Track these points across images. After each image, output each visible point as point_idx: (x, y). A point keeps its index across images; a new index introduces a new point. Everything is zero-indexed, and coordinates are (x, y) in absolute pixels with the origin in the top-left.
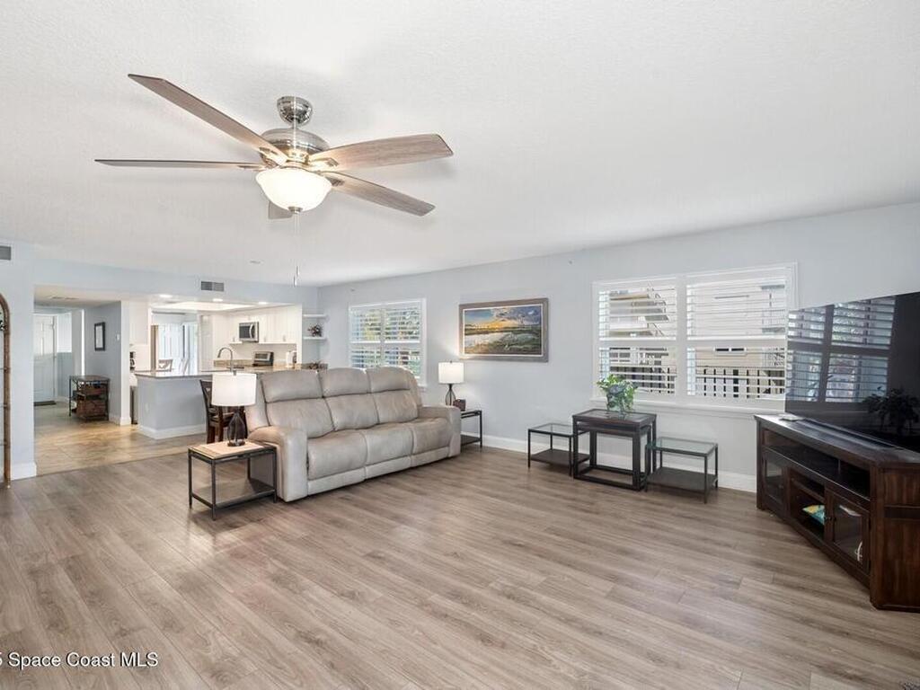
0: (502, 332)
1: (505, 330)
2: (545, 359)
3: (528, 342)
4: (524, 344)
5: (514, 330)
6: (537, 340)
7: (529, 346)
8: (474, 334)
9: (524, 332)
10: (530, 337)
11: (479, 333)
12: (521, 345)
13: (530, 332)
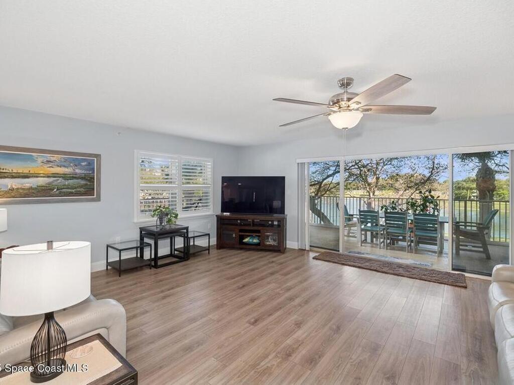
0: (48, 177)
1: (55, 175)
2: (98, 199)
3: (81, 187)
4: (76, 188)
5: (65, 177)
6: (90, 185)
7: (82, 190)
8: (5, 177)
9: (76, 178)
10: (83, 182)
11: (13, 177)
12: (73, 189)
13: (82, 178)
